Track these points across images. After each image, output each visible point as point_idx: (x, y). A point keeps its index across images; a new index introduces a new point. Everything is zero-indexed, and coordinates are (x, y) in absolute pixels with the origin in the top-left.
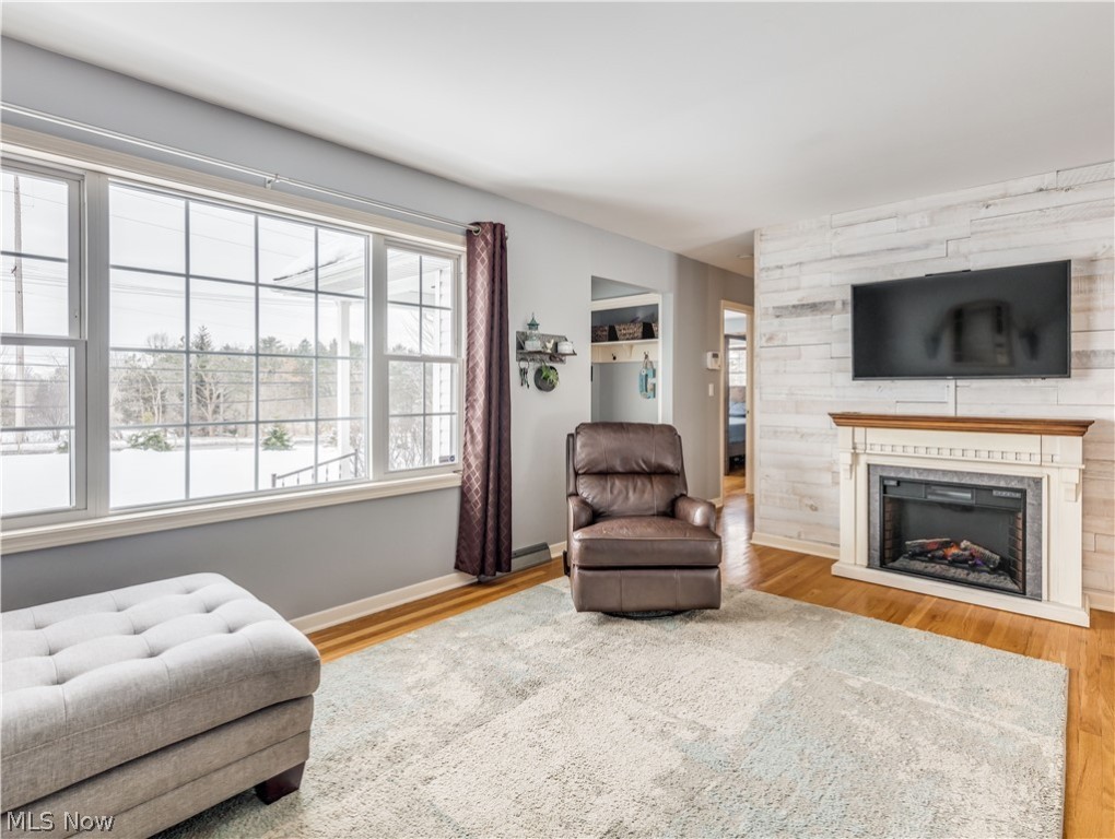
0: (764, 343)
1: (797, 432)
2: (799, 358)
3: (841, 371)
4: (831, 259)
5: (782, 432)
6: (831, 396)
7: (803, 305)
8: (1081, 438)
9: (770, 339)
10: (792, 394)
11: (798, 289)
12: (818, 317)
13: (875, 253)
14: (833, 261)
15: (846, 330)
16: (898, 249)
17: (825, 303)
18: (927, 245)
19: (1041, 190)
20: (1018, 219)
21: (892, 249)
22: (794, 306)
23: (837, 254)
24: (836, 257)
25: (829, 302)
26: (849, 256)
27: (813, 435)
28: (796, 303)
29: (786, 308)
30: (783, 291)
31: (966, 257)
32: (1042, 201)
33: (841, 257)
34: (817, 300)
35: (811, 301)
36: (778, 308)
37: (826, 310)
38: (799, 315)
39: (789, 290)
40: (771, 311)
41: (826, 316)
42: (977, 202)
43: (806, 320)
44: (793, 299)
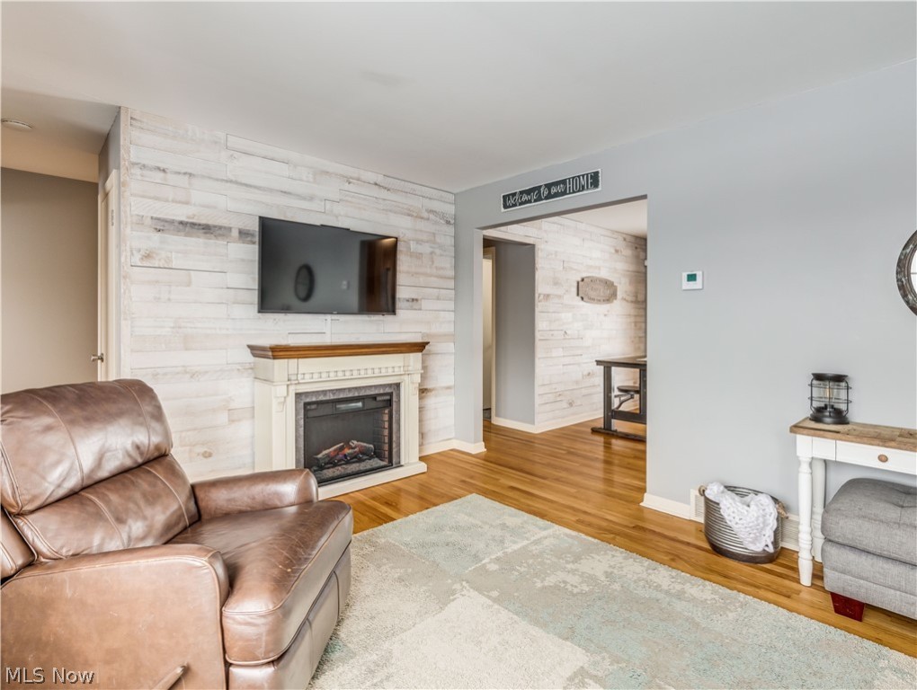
0: (136, 259)
1: (186, 372)
2: (189, 284)
3: (238, 303)
4: (227, 181)
5: (165, 374)
6: (227, 329)
7: (193, 224)
8: (420, 354)
9: (148, 256)
10: (180, 327)
11: (187, 203)
12: (212, 241)
13: (271, 190)
14: (229, 184)
15: (252, 261)
16: (289, 193)
17: (220, 228)
18: (311, 198)
19: (376, 184)
20: (365, 199)
21: (285, 192)
22: (181, 223)
23: (234, 179)
24: (231, 181)
25: (225, 228)
26: (246, 185)
27: (206, 372)
28: (184, 219)
29: (172, 222)
30: (167, 201)
31: (337, 217)
32: (375, 192)
33: (236, 183)
34: (210, 222)
35: (203, 221)
36: (159, 219)
37: (220, 235)
38: (187, 235)
39: (173, 201)
40: (148, 221)
41: (221, 242)
42: (344, 177)
43: (197, 242)
44: (181, 213)
